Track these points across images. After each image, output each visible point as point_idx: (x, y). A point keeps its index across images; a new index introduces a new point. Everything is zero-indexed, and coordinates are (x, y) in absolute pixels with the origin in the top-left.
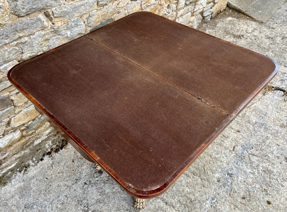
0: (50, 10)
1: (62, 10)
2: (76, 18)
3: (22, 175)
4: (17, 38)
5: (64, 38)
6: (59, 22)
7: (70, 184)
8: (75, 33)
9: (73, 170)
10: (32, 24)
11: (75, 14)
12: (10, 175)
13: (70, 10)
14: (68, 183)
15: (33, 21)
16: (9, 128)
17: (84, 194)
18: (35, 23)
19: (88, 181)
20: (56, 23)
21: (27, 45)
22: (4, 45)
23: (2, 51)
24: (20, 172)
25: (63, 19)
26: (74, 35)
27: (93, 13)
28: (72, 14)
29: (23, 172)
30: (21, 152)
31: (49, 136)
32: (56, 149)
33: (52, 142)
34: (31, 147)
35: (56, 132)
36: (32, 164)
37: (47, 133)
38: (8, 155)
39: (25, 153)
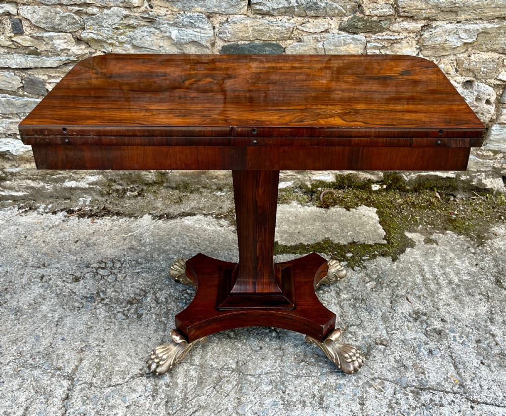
2: (196, 14)
3: (16, 214)
5: (164, 38)
7: (31, 263)
8: (186, 38)
9: (59, 252)
12: (8, 204)
14: (32, 261)
17: (22, 287)
19: (49, 276)
20: (156, 8)
21: (94, 20)
24: (19, 209)
25: (171, 6)
26: (183, 39)
27: (236, 18)
29: (21, 211)
30: (40, 182)
31: (91, 186)
32: (84, 214)
33: (90, 201)
34: (58, 185)
35: (107, 190)
36: (41, 210)
37: (90, 182)
38: (19, 173)
39: (43, 187)
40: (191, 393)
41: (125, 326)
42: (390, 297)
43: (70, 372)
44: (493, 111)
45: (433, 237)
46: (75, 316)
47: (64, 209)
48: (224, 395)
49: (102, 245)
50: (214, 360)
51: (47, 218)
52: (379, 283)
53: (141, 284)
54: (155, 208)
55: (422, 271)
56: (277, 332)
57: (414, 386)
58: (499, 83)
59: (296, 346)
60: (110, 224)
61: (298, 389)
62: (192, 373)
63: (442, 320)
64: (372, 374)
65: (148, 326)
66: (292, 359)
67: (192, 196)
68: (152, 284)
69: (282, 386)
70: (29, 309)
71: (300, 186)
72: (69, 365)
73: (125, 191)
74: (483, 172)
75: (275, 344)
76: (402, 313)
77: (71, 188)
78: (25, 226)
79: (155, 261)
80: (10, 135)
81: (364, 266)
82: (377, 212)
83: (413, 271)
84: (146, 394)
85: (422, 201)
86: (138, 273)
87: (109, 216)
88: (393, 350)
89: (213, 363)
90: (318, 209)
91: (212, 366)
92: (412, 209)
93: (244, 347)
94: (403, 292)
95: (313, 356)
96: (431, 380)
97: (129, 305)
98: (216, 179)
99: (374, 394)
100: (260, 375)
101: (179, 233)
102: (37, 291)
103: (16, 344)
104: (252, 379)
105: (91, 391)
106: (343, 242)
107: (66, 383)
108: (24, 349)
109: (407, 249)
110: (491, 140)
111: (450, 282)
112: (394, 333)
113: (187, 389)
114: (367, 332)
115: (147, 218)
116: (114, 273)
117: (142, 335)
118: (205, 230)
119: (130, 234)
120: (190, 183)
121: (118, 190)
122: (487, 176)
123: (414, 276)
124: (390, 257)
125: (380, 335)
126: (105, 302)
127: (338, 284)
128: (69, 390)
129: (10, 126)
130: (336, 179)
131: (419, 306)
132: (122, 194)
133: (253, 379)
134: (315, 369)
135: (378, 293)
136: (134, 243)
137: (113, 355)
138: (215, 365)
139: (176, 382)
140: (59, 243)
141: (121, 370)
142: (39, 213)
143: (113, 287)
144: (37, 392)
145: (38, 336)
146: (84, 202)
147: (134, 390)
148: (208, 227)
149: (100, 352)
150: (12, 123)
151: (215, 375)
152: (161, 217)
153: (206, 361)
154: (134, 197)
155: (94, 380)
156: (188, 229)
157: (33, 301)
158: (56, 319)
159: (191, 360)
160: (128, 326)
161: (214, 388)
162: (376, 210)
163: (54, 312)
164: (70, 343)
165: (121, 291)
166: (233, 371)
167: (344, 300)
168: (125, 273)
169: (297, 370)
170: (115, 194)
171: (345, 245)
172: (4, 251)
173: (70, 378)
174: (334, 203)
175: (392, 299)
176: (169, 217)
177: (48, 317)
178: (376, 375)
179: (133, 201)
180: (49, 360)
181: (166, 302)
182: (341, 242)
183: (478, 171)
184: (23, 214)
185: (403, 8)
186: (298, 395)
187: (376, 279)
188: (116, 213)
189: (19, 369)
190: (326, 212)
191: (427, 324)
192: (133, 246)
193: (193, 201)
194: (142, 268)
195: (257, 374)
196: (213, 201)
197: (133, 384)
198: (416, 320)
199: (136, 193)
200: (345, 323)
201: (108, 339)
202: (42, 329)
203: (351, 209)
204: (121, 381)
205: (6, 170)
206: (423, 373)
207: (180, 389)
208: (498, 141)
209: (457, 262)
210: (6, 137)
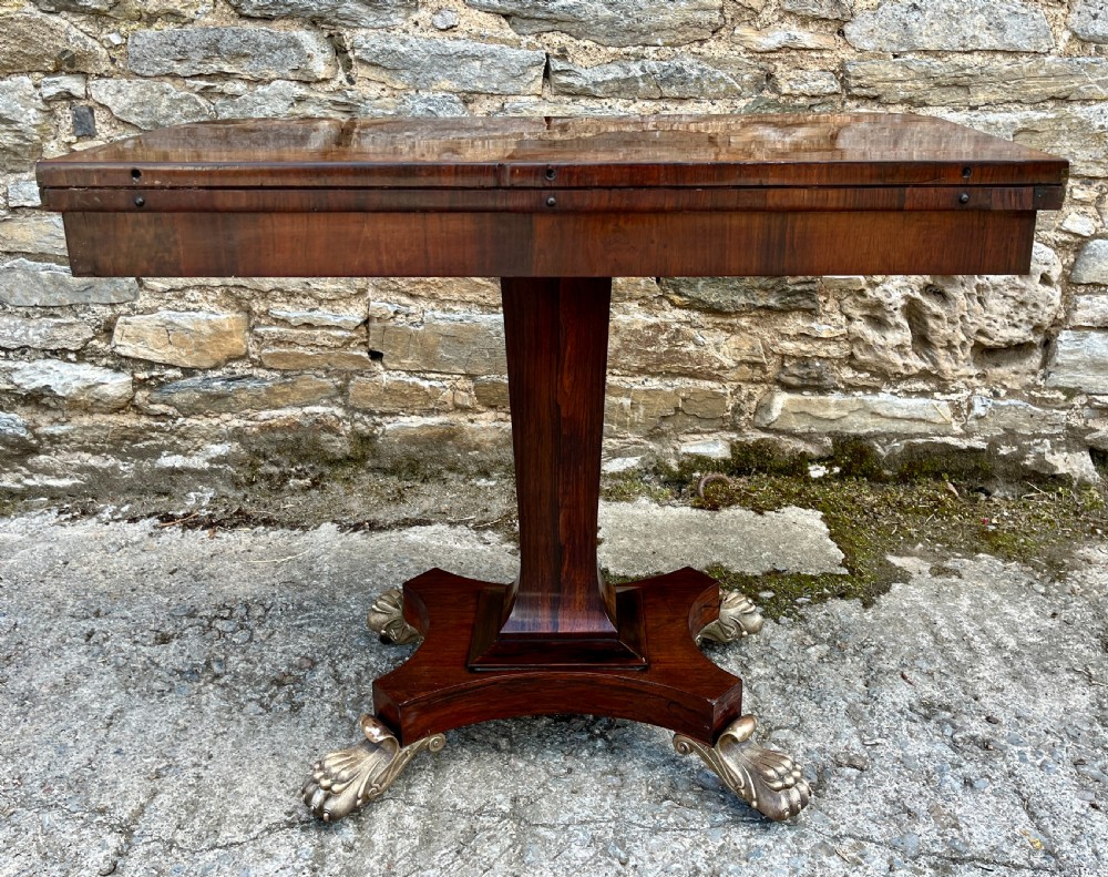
0: (348, 34)
1: (386, 46)
2: (440, 95)
3: (52, 523)
4: (211, 71)
6: (372, 85)
9: (133, 590)
10: (270, 50)
11: (440, 77)
12: (37, 504)
13: (424, 57)
15: (273, 41)
16: (103, 344)
17: (43, 653)
18: (280, 48)
19: (106, 633)
20: (361, 83)
21: (237, 107)
22: (167, 75)
23: (154, 87)
25: (390, 79)
27: (520, 102)
28: (430, 76)
29: (63, 517)
30: (109, 456)
31: (215, 466)
32: (196, 522)
33: (211, 498)
34: (146, 464)
35: (248, 474)
36: (106, 515)
37: (213, 456)
38: (67, 436)
39: (114, 468)
40: (403, 862)
41: (263, 726)
42: (863, 673)
43: (126, 816)
44: (1057, 301)
45: (949, 564)
46: (151, 707)
47: (155, 514)
48: (481, 868)
49: (228, 578)
50: (460, 795)
51: (116, 529)
52: (837, 647)
53: (305, 647)
54: (345, 512)
55: (930, 625)
56: (606, 740)
57: (935, 854)
58: (1065, 238)
59: (652, 767)
60: (248, 541)
61: (659, 856)
62: (409, 820)
63: (988, 719)
64: (833, 828)
65: (313, 726)
66: (643, 794)
67: (425, 488)
68: (329, 647)
69: (618, 850)
70: (52, 694)
71: (655, 469)
72: (127, 803)
73: (285, 477)
74: (1046, 436)
75: (602, 763)
76: (894, 703)
77: (173, 471)
78: (68, 543)
79: (339, 605)
80: (54, 353)
81: (802, 617)
82: (824, 519)
83: (911, 624)
84: (297, 865)
85: (918, 499)
86: (301, 626)
87: (247, 526)
88: (878, 777)
89: (458, 801)
90: (694, 510)
91: (455, 806)
92: (898, 515)
93: (532, 768)
94: (893, 664)
95: (692, 790)
96: (975, 841)
97: (275, 688)
98: (476, 449)
99: (841, 869)
100: (568, 825)
101: (395, 555)
102: (75, 661)
103: (13, 762)
104: (547, 833)
105: (170, 859)
106: (750, 570)
107: (113, 841)
108: (30, 771)
109: (893, 585)
110: (1057, 365)
111: (998, 647)
112: (877, 744)
113: (394, 855)
114: (815, 741)
115: (328, 529)
116: (248, 628)
117: (300, 744)
118: (451, 550)
119: (289, 558)
120: (422, 460)
121: (271, 475)
122: (1056, 447)
123: (914, 634)
124: (858, 599)
125: (846, 748)
126: (222, 681)
127: (743, 649)
128: (119, 854)
129: (56, 334)
130: (732, 451)
131: (930, 691)
132: (277, 484)
133: (551, 835)
134: (697, 815)
135: (834, 666)
136: (296, 573)
137: (229, 784)
138: (461, 805)
139: (370, 840)
140: (136, 574)
141: (243, 814)
142: (100, 521)
143: (244, 652)
144: (45, 857)
145: (65, 746)
146: (199, 500)
147: (270, 856)
148: (458, 545)
149: (199, 777)
150: (59, 326)
151: (462, 825)
152: (356, 528)
153: (441, 796)
154: (303, 489)
155: (180, 836)
156: (414, 548)
157: (63, 680)
158: (109, 713)
159: (407, 794)
160: (269, 726)
161: (458, 852)
162: (820, 514)
163: (106, 699)
164: (134, 759)
165: (260, 661)
166: (503, 818)
167: (759, 678)
168: (271, 626)
169: (654, 817)
170: (264, 485)
171: (756, 577)
172: (16, 587)
173: (126, 831)
174: (730, 501)
175: (868, 677)
176: (375, 527)
177: (93, 709)
178: (843, 830)
179: (301, 498)
180: (83, 793)
181: (358, 681)
182: (747, 571)
183: (1035, 436)
184: (67, 523)
185: (858, 78)
186: (659, 869)
187: (829, 640)
188: (264, 520)
189: (12, 810)
190: (713, 518)
191: (954, 727)
192: (294, 578)
193: (427, 498)
194: (309, 617)
195: (559, 825)
196: (470, 497)
197: (269, 843)
198: (927, 718)
199: (308, 481)
200: (763, 724)
201: (220, 753)
202: (76, 732)
203: (766, 513)
204: (240, 838)
205: (40, 431)
206: (956, 826)
207: (377, 854)
208: (1074, 367)
209: (1008, 609)
210: (46, 357)
